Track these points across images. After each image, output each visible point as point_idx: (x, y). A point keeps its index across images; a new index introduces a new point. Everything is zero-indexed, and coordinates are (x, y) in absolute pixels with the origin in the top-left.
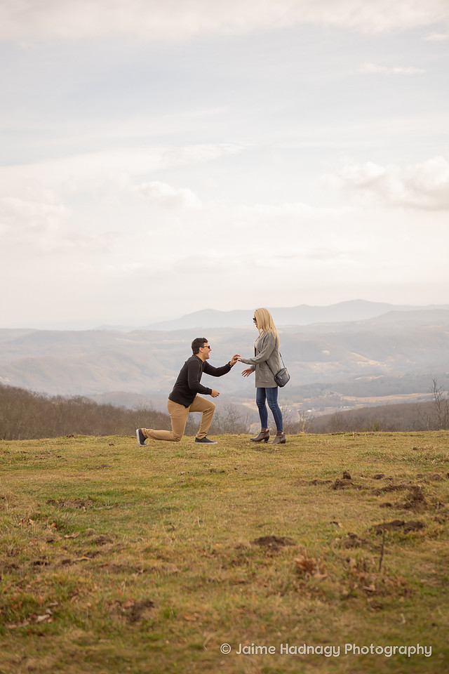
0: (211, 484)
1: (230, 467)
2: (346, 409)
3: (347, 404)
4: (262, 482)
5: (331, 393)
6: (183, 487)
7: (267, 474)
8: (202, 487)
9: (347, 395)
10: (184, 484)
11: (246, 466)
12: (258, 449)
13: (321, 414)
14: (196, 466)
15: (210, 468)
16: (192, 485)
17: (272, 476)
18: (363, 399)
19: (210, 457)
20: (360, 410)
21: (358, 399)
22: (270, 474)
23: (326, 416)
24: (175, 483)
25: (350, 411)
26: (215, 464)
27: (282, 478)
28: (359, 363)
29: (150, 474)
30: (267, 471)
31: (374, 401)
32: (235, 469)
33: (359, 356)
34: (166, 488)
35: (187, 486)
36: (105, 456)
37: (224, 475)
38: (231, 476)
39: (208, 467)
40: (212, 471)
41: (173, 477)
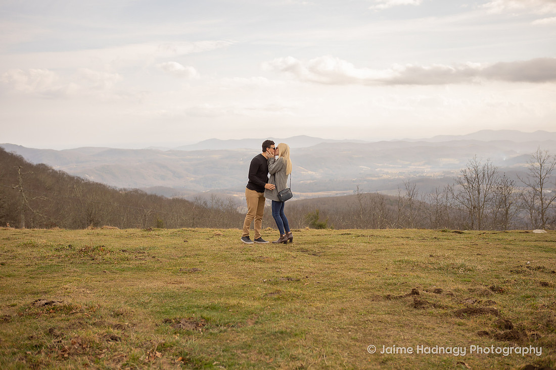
0: (298, 297)
1: (300, 273)
6: (275, 300)
7: (337, 284)
8: (292, 300)
10: (276, 296)
14: (270, 272)
15: (285, 275)
16: (283, 298)
17: (342, 286)
18: (304, 194)
19: (275, 260)
20: (303, 200)
21: (302, 194)
22: (339, 284)
24: (266, 295)
26: (287, 270)
27: (353, 289)
29: (237, 281)
30: (334, 280)
31: (311, 195)
32: (307, 277)
34: (261, 301)
35: (279, 299)
36: (190, 256)
37: (301, 284)
38: (308, 286)
39: (281, 273)
40: (288, 279)
41: (260, 286)
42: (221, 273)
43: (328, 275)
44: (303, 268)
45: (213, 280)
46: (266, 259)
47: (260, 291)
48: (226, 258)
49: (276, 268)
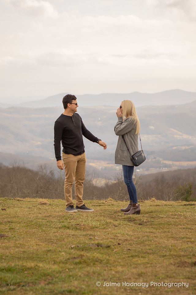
0: (101, 262)
1: (113, 240)
2: (165, 170)
3: (166, 166)
4: (146, 260)
5: (155, 158)
6: (76, 264)
7: (149, 251)
8: (94, 264)
9: (166, 159)
10: (77, 260)
11: (127, 240)
12: (130, 220)
13: (146, 173)
14: (83, 239)
15: (97, 242)
16: (85, 262)
17: (153, 254)
18: (178, 163)
19: (93, 228)
20: (175, 171)
21: (174, 163)
22: (151, 251)
23: (150, 175)
24: (69, 259)
25: (168, 172)
26: (100, 237)
27: (164, 256)
28: (175, 136)
29: (44, 247)
30: (147, 247)
32: (119, 244)
33: (175, 131)
34: (61, 265)
35: (80, 263)
37: (110, 251)
38: (116, 252)
39: (94, 241)
40: (98, 245)
41: (65, 252)
42: (29, 240)
43: (143, 242)
44: (119, 235)
45: (19, 245)
46: (83, 227)
47: (63, 255)
48: (40, 226)
49: (90, 235)
